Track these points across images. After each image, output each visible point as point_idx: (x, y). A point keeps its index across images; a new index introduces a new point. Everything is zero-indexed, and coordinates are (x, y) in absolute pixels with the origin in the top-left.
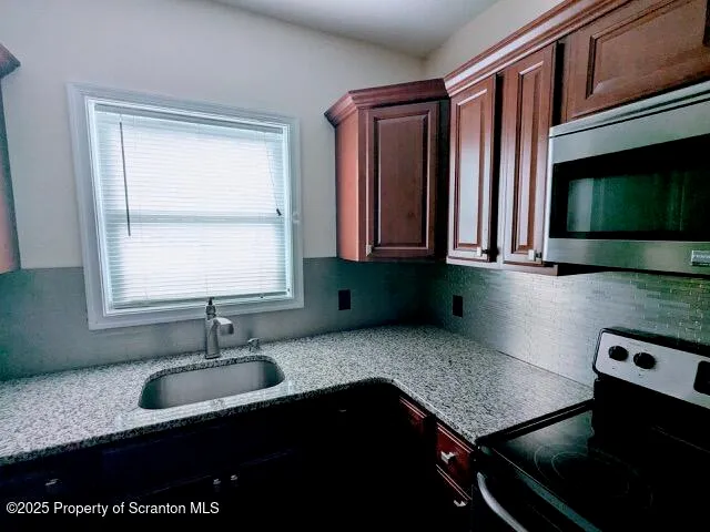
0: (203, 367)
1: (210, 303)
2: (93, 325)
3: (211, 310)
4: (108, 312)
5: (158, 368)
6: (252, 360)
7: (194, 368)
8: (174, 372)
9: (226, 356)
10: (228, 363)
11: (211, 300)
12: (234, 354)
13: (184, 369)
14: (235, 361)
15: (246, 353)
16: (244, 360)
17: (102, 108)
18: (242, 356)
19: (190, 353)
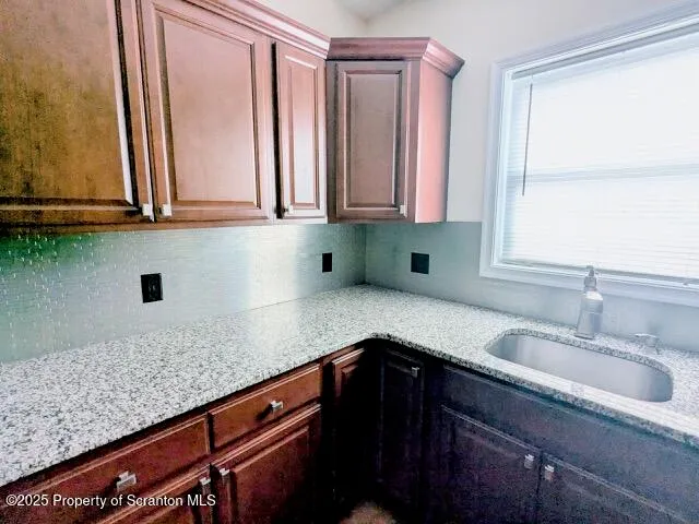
0: (567, 343)
1: (592, 273)
2: (483, 272)
3: (590, 283)
4: (495, 263)
5: (523, 326)
6: (637, 360)
7: (557, 340)
8: (536, 335)
9: (600, 341)
10: (600, 350)
11: (592, 271)
12: (613, 344)
13: (546, 337)
14: (610, 352)
15: (633, 349)
16: (624, 356)
17: (518, 75)
18: (624, 350)
19: (563, 325)
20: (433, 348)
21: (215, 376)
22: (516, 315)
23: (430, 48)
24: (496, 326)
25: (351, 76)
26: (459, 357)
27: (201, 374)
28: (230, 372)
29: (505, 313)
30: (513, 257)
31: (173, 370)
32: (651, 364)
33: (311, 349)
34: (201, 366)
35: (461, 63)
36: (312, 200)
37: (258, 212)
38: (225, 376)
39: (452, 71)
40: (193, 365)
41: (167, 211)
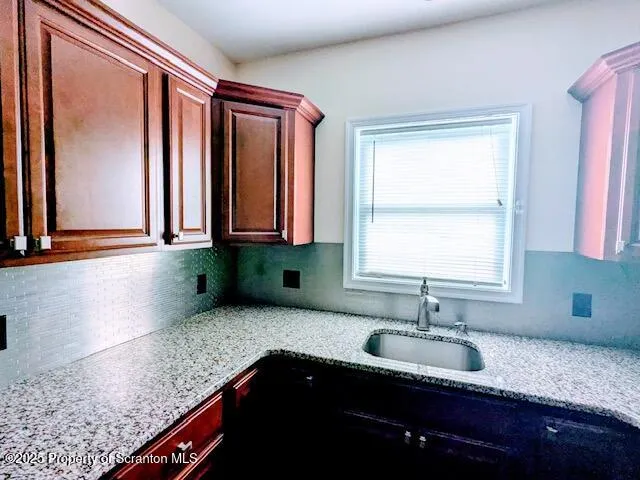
0: (413, 336)
1: (425, 282)
2: (347, 284)
3: (424, 289)
4: (355, 277)
5: (381, 326)
6: (457, 342)
7: (407, 334)
8: (391, 333)
9: (434, 331)
10: (434, 339)
11: (425, 280)
12: (442, 333)
13: (399, 333)
14: (441, 339)
15: (452, 334)
16: (450, 340)
17: (364, 133)
18: (449, 336)
19: (406, 321)
20: (324, 356)
21: (115, 432)
22: (373, 317)
23: (303, 103)
24: (363, 330)
25: (236, 114)
26: (348, 361)
27: (94, 433)
28: (132, 422)
29: (365, 316)
30: (367, 271)
31: (49, 437)
32: (465, 344)
33: (216, 378)
34: (89, 424)
35: (323, 117)
36: (199, 225)
37: (146, 240)
38: (127, 428)
39: (316, 122)
40: (76, 425)
41: (46, 242)
